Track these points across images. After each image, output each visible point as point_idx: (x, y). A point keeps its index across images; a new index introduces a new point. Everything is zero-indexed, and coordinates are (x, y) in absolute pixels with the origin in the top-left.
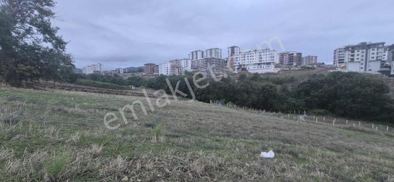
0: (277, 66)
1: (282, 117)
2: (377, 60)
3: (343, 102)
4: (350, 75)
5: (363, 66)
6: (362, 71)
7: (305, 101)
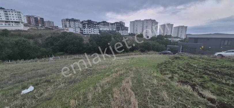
0: (25, 25)
1: (38, 61)
2: (79, 27)
3: (70, 47)
4: (70, 33)
5: (74, 30)
6: (74, 32)
7: (52, 49)
